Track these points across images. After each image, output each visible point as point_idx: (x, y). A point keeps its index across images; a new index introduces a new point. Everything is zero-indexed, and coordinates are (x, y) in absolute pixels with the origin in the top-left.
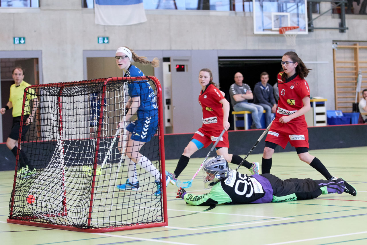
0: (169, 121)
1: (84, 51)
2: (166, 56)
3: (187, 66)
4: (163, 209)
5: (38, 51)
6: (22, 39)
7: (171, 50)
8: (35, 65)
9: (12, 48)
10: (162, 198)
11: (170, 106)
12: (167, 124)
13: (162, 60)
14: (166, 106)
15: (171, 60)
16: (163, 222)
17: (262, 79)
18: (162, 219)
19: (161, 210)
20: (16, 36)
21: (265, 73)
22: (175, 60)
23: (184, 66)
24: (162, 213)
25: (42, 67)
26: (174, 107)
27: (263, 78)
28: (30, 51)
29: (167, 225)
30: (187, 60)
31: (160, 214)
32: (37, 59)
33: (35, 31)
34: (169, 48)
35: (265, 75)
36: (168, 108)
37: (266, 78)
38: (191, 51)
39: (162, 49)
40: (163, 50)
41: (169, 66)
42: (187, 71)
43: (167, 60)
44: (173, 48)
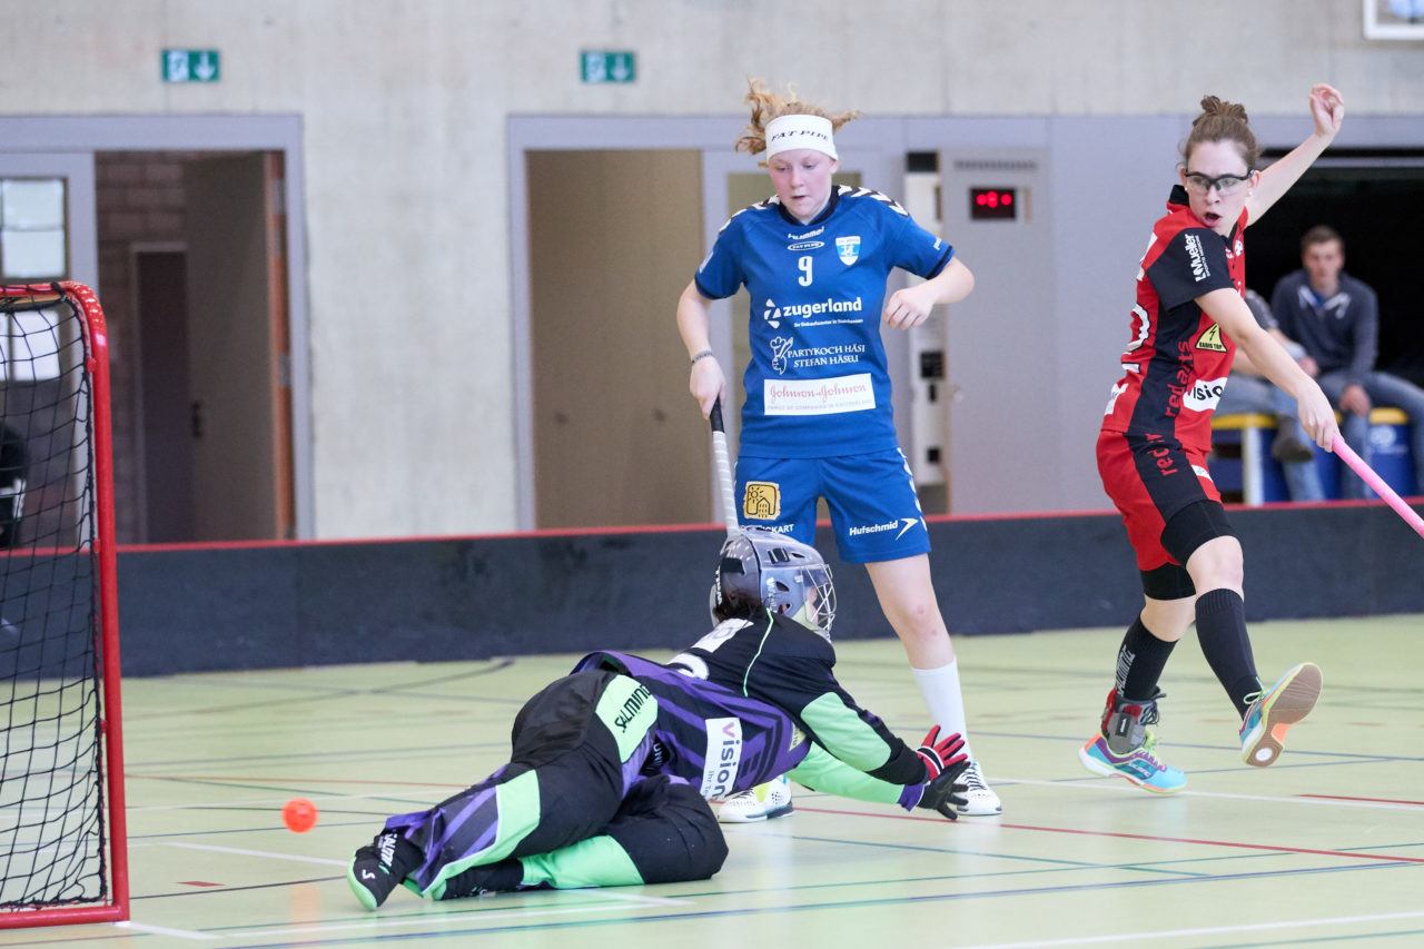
0: (934, 455)
1: (510, 117)
2: (922, 144)
3: (1027, 191)
4: (107, 848)
5: (281, 117)
6: (205, 59)
7: (947, 115)
8: (271, 186)
9: (155, 97)
10: (106, 800)
11: (941, 386)
12: (921, 473)
13: (902, 164)
14: (920, 386)
15: (945, 162)
16: (110, 903)
17: (1311, 264)
18: (103, 889)
19: (101, 851)
20: (171, 42)
21: (1323, 231)
22: (962, 165)
23: (1011, 193)
24: (103, 866)
25: (302, 193)
26: (957, 389)
27: (1316, 258)
28: (239, 116)
29: (125, 916)
30: (1028, 166)
31: (97, 869)
32: (279, 156)
33: (269, 23)
34: (936, 107)
35: (1322, 240)
36: (933, 395)
37: (1329, 257)
38: (1050, 119)
39: (904, 108)
40: (906, 118)
41: (938, 191)
42: (1028, 216)
43: (922, 161)
44: (960, 105)
